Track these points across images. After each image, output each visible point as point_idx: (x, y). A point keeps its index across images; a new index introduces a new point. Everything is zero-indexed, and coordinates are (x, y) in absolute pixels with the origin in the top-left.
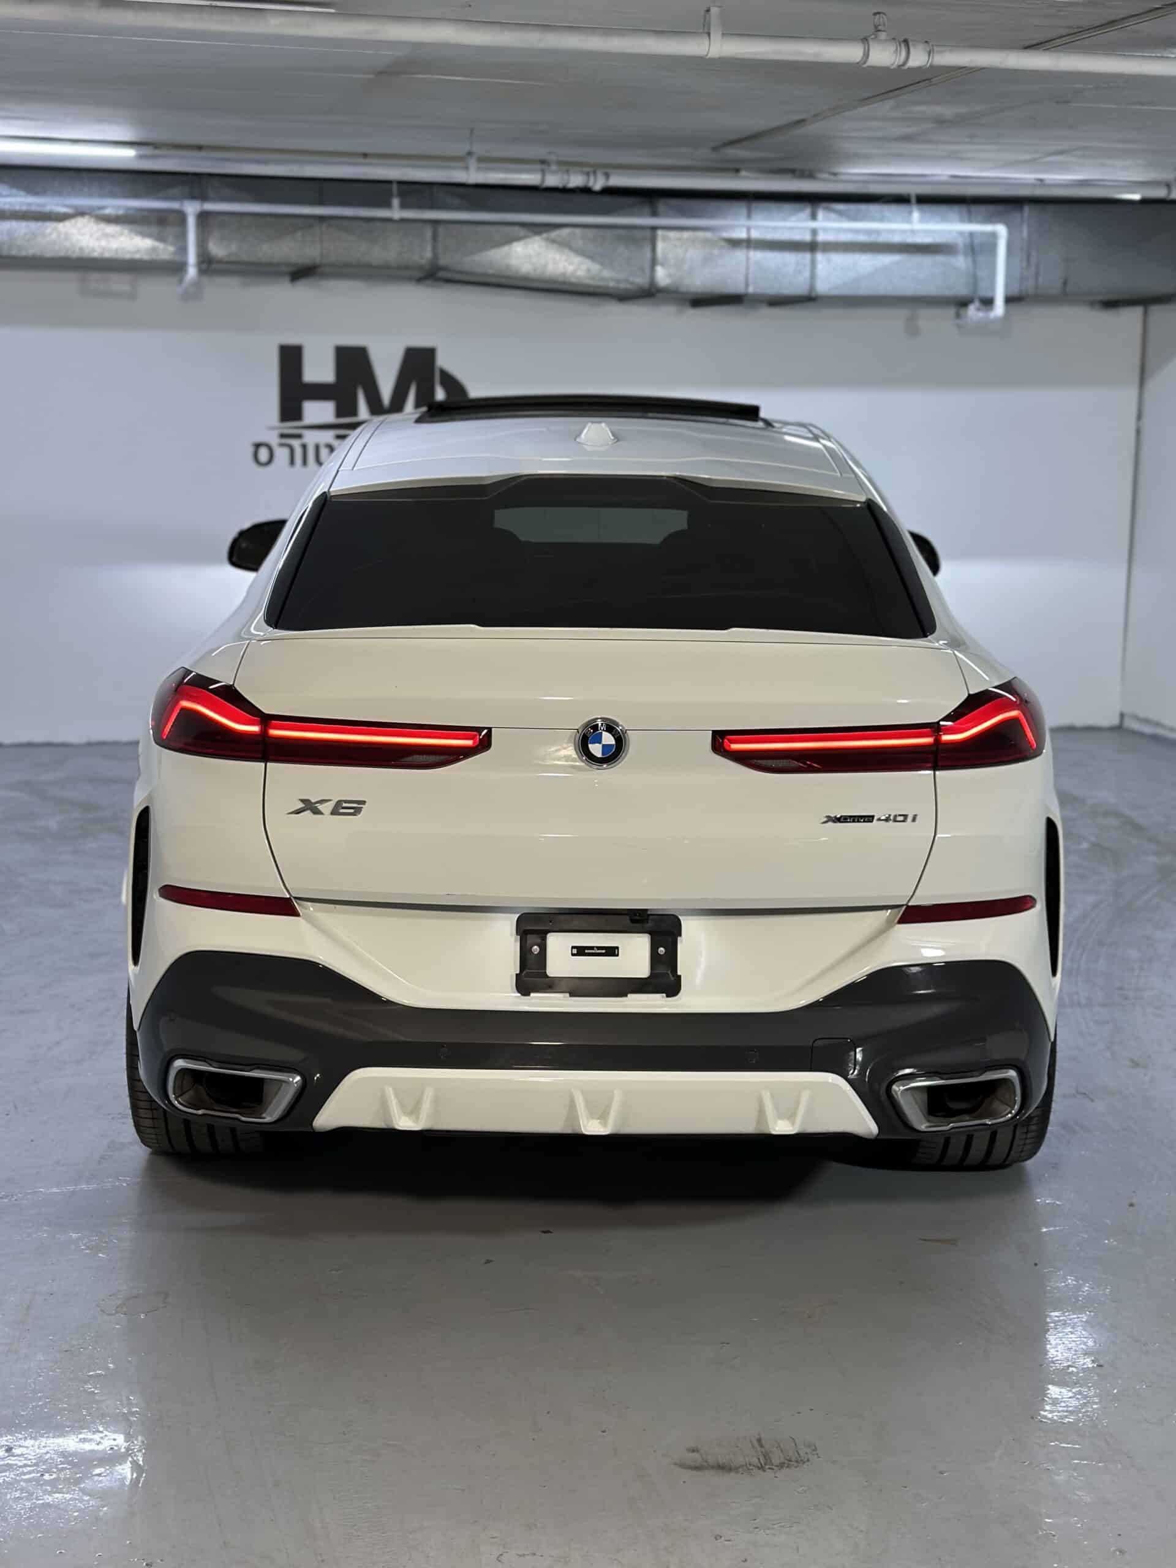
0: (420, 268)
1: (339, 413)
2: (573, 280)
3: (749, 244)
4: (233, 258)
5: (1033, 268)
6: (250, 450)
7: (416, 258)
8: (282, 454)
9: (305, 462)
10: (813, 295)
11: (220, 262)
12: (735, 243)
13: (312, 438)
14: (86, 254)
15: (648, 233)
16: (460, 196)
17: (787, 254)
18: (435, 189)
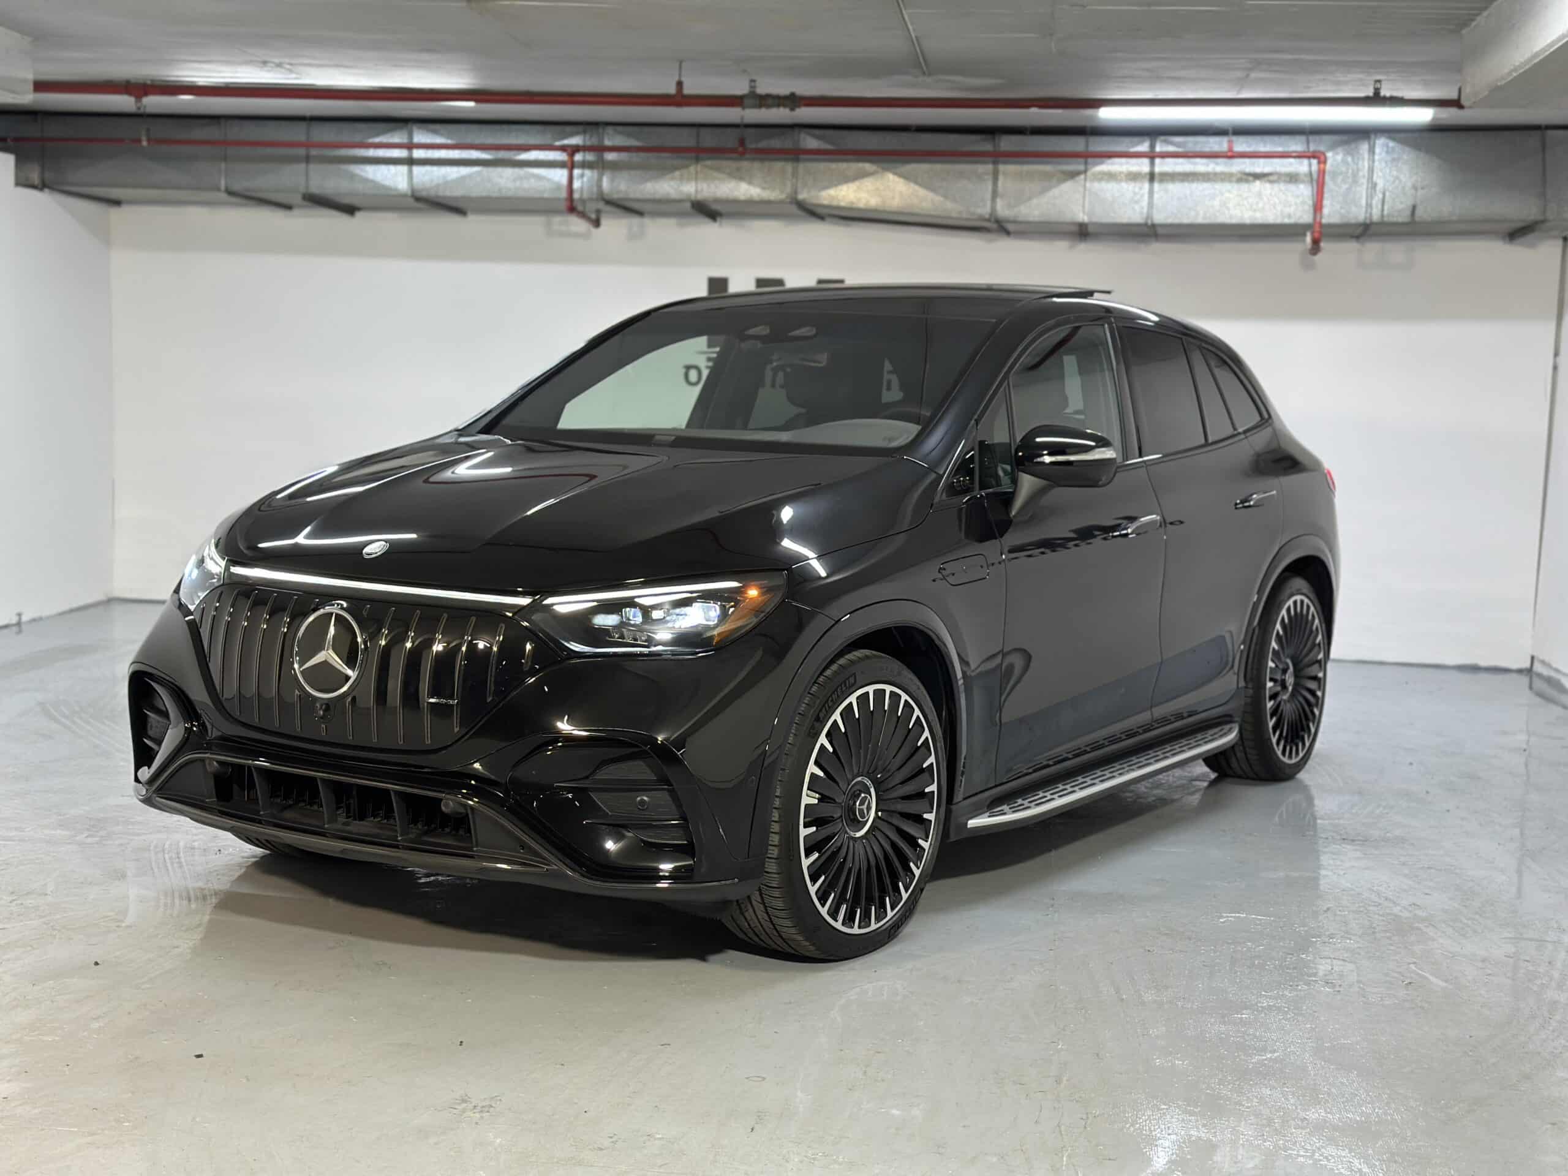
0: (781, 202)
3: (1086, 176)
4: (621, 196)
5: (1379, 197)
10: (1149, 222)
12: (1073, 175)
14: (504, 193)
15: (990, 167)
16: (818, 138)
17: (1124, 185)
18: (797, 130)
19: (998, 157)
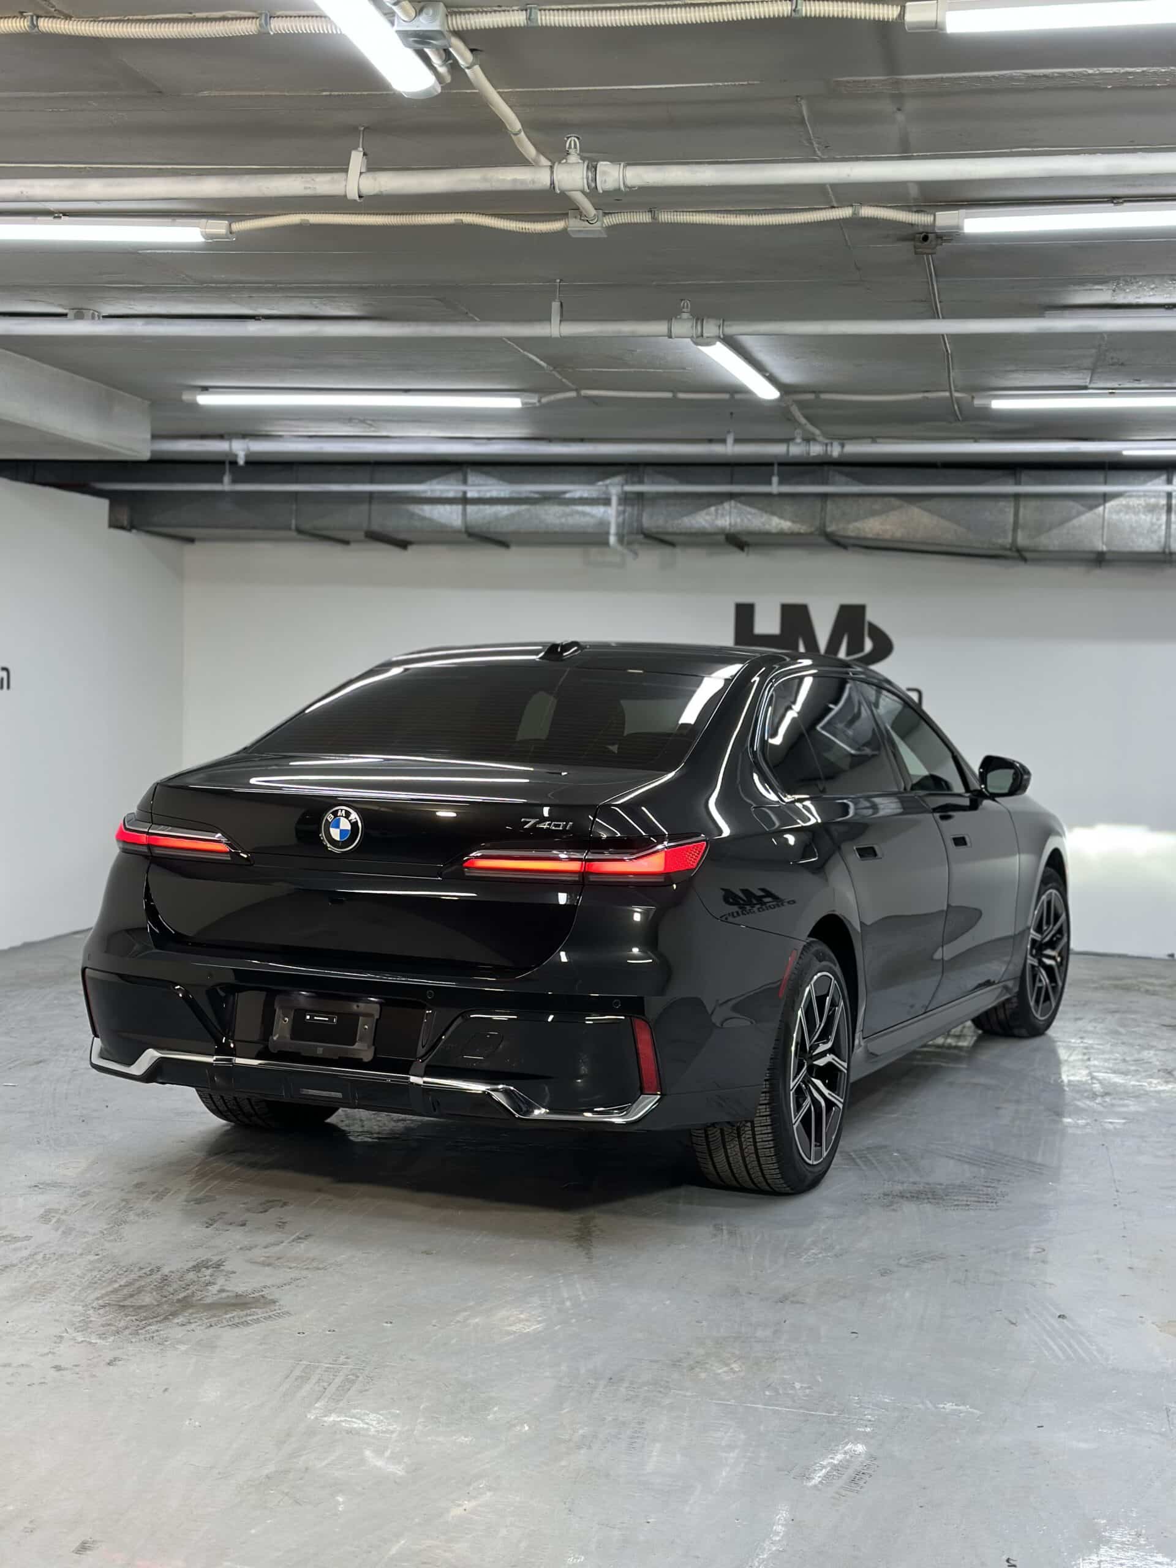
0: (811, 534)
3: (1105, 507)
14: (551, 529)
16: (846, 475)
17: (1143, 517)
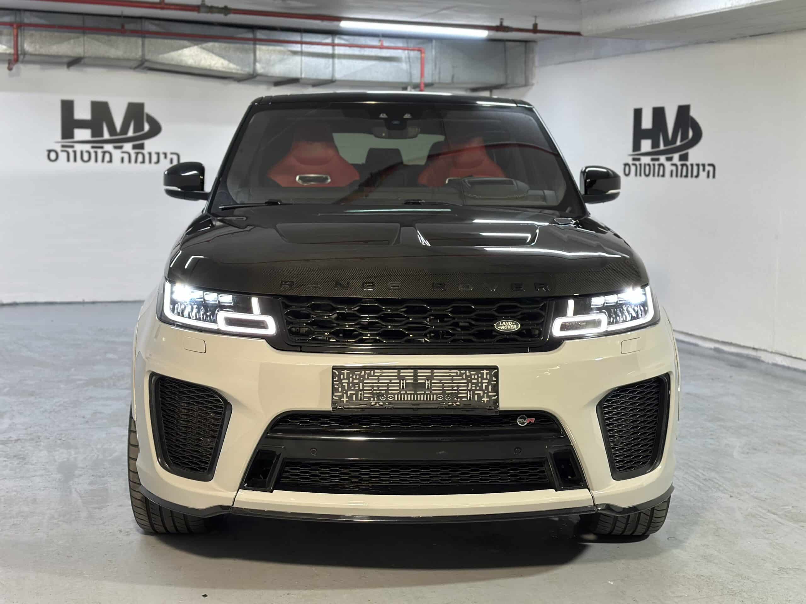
0: (136, 60)
1: (93, 135)
2: (215, 68)
3: (302, 53)
4: (37, 53)
5: (438, 70)
6: (46, 153)
7: (133, 54)
8: (62, 156)
9: (75, 160)
10: (334, 79)
11: (31, 55)
12: (295, 53)
13: (79, 148)
15: (252, 46)
16: (156, 25)
17: (320, 59)
18: (143, 20)
19: (256, 41)
